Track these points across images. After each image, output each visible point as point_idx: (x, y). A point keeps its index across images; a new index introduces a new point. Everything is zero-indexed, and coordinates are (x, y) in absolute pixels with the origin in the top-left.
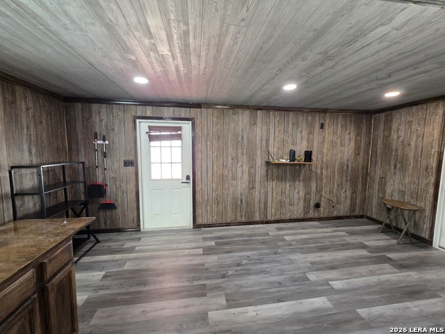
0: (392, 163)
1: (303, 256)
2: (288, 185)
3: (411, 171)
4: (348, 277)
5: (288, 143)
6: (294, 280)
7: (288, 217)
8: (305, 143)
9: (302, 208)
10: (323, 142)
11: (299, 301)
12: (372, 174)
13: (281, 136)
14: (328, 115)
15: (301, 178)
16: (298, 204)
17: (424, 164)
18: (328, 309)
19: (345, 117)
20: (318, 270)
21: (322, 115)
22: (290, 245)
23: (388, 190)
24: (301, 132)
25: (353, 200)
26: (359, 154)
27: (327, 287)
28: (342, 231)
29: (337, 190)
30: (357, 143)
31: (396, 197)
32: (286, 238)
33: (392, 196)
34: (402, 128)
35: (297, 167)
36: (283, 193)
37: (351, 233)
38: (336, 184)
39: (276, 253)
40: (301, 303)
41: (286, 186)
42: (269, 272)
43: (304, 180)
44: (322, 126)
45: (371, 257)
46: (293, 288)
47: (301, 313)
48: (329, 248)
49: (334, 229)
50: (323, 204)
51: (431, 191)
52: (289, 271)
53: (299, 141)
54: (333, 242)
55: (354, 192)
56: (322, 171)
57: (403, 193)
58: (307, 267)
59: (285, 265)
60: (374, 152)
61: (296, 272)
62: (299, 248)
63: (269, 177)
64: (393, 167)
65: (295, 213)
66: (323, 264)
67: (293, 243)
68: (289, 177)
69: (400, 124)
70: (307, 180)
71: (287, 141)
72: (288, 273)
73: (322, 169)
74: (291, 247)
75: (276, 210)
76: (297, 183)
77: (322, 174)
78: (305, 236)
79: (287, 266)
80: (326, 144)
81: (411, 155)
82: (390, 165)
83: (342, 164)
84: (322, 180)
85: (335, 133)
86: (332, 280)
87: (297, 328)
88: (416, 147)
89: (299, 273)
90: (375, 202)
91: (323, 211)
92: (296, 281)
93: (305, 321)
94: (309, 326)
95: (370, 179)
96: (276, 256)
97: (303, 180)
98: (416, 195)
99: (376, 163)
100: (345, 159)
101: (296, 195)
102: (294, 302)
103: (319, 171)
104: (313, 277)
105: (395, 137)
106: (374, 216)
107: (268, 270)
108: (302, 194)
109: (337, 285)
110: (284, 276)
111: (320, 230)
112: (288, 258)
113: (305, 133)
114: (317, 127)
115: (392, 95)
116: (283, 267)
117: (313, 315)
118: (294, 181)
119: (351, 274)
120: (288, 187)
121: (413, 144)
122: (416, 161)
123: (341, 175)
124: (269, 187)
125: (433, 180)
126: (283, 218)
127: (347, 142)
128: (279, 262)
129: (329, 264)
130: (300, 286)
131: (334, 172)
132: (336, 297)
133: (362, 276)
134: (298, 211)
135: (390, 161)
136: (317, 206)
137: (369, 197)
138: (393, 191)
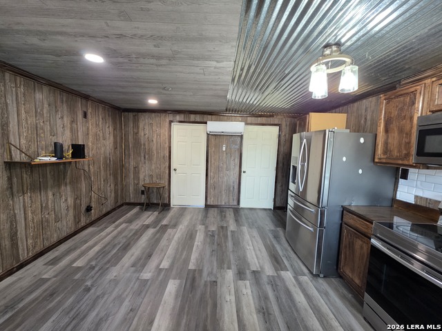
0: (142, 155)
1: (118, 266)
2: (50, 194)
3: (155, 160)
4: (163, 254)
5: (44, 132)
6: (138, 293)
7: (55, 239)
8: (68, 133)
9: (72, 218)
10: (88, 134)
11: (162, 303)
12: (127, 165)
13: (32, 120)
14: (89, 103)
15: (68, 181)
16: (67, 215)
17: (162, 155)
18: (180, 285)
19: (104, 109)
20: (143, 266)
21: (84, 101)
22: (93, 268)
23: (141, 177)
24: (62, 118)
25: (116, 192)
26: (116, 148)
27: (163, 273)
28: (121, 224)
29: (104, 186)
30: (115, 137)
31: (147, 181)
32: (78, 264)
33: (144, 180)
34: (147, 127)
35: (61, 167)
36: (43, 208)
37: (130, 221)
38: (102, 180)
39: (88, 290)
40: (165, 303)
41: (47, 196)
42: (107, 316)
43: (72, 183)
44: (85, 115)
45: (158, 231)
46: (146, 300)
47: (174, 308)
48: (129, 244)
49: (114, 225)
50: (93, 205)
51: (167, 172)
52: (125, 291)
53: (60, 130)
54: (126, 237)
55: (116, 185)
56: (89, 168)
57: (151, 176)
58: (134, 272)
59: (114, 289)
60: (127, 146)
61: (131, 286)
62: (106, 264)
63: (15, 189)
64: (143, 158)
65: (65, 229)
66: (140, 259)
67: (93, 263)
68: (50, 182)
69: (145, 125)
70: (75, 182)
71: (42, 129)
72: (126, 293)
73: (89, 165)
74: (97, 269)
75: (35, 238)
76: (63, 188)
77: (89, 170)
78: (97, 248)
79: (117, 290)
80: (90, 137)
81: (154, 148)
82: (140, 157)
83: (105, 158)
84: (90, 178)
85: (97, 125)
86: (160, 264)
87: (184, 321)
88: (157, 143)
89: (135, 283)
90: (131, 188)
91: (94, 214)
92: (141, 292)
93: (182, 309)
94: (186, 309)
95: (125, 169)
96: (92, 291)
97: (70, 183)
98: (160, 177)
99: (129, 155)
100: (108, 152)
101: (63, 205)
102: (160, 308)
103: (86, 168)
104: (147, 275)
105: (143, 134)
106: (132, 201)
107: (102, 314)
108: (70, 201)
109: (165, 264)
110: (127, 300)
111: (103, 234)
112: (108, 281)
113: (67, 120)
114: (80, 116)
115: (153, 102)
116: (115, 294)
117: (180, 299)
118: (59, 186)
119: (162, 250)
120: (51, 196)
121: (155, 140)
122: (158, 153)
123: (105, 170)
124: (17, 206)
125: (167, 164)
126: (47, 244)
127: (108, 135)
128: (103, 294)
129: (144, 256)
130: (149, 292)
131: (100, 168)
132: (174, 272)
133: (168, 246)
134: (67, 225)
135: (140, 154)
136: (89, 209)
137: (126, 186)
138: (145, 176)
